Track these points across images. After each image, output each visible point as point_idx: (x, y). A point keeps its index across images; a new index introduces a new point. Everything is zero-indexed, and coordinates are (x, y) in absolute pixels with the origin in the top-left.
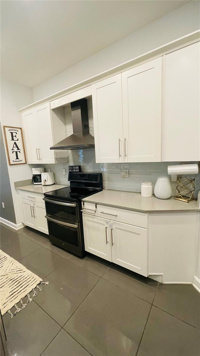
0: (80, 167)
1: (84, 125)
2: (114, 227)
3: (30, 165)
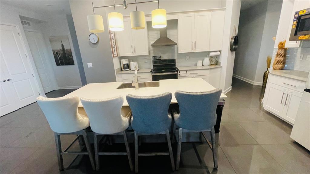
0: (160, 56)
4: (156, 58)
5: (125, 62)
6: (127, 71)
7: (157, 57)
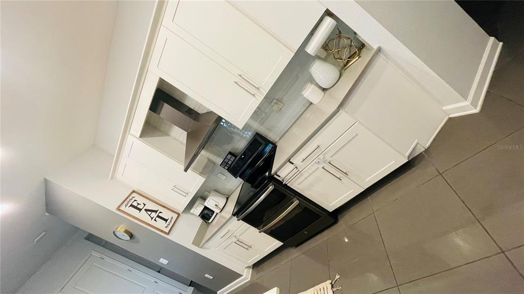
0: (230, 153)
1: (186, 112)
2: (328, 158)
3: (184, 212)
4: (227, 163)
5: (198, 209)
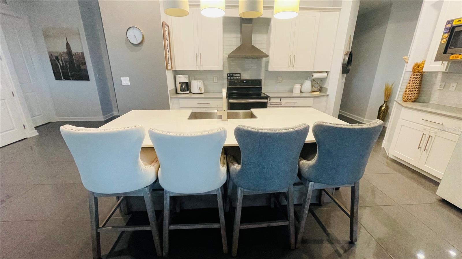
0: (240, 74)
3: (175, 71)
4: (233, 77)
5: (183, 79)
6: (186, 94)
7: (234, 75)
